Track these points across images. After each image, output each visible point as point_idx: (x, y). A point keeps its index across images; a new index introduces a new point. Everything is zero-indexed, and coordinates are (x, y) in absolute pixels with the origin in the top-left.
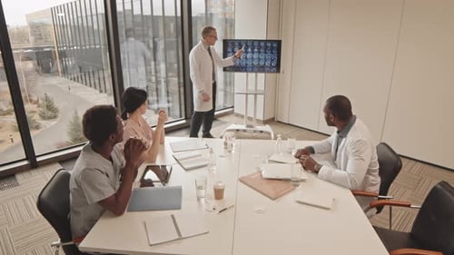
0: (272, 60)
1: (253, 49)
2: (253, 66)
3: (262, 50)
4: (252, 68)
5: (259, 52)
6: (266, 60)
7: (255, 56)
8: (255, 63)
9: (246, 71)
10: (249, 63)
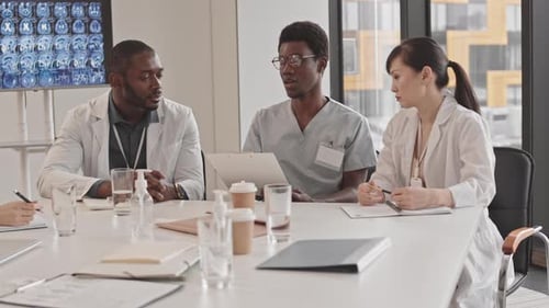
0: (91, 52)
1: (35, 25)
2: (39, 72)
3: (61, 27)
4: (38, 76)
5: (54, 33)
6: (73, 52)
7: (44, 43)
8: (45, 63)
9: (20, 87)
10: (29, 64)
